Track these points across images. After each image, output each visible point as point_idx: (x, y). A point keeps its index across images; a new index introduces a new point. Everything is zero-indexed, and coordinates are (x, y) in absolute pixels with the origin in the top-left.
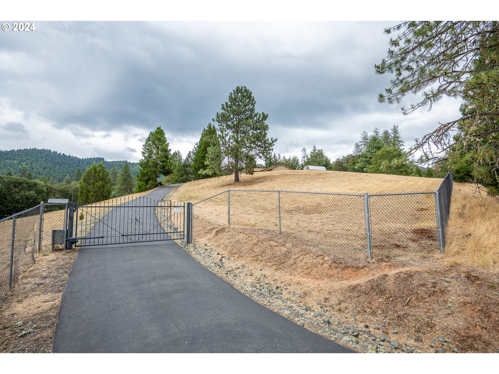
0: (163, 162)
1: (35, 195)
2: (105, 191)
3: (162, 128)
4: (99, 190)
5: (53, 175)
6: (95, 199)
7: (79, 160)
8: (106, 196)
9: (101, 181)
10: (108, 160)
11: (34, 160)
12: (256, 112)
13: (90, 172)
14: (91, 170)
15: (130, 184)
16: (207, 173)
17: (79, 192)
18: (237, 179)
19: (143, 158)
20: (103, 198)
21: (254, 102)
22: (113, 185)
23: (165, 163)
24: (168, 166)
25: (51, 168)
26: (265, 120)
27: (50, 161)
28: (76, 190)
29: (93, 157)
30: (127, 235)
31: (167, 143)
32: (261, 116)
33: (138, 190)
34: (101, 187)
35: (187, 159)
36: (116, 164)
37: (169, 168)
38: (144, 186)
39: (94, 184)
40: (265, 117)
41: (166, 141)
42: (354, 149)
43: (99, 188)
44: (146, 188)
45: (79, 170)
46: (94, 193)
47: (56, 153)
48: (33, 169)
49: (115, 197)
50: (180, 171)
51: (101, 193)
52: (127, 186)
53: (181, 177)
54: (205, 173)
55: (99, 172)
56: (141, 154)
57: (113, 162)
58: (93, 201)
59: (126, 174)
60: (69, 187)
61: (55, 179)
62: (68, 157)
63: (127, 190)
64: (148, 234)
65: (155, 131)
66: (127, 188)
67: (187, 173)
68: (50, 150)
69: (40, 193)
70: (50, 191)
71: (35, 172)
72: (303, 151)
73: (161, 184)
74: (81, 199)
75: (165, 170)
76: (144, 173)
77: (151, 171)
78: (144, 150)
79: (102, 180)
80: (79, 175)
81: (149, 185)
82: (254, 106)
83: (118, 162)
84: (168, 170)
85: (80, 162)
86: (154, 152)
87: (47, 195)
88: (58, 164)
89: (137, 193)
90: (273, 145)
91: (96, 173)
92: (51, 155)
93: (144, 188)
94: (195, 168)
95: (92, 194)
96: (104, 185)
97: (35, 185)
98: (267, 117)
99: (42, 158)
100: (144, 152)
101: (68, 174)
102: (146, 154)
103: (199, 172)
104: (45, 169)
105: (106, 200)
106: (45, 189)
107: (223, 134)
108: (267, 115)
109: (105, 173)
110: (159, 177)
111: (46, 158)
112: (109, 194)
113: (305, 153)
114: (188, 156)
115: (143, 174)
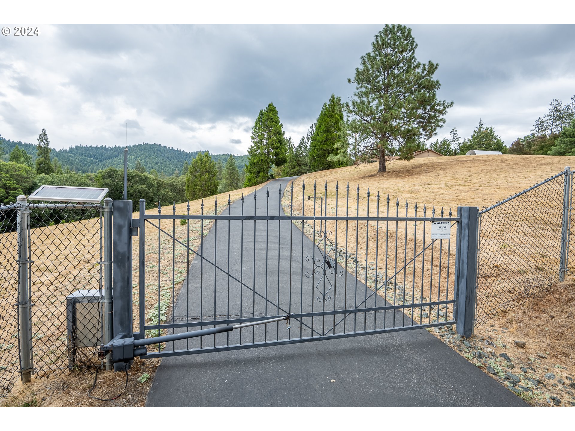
0: (277, 148)
1: (147, 189)
2: (213, 185)
3: (274, 105)
4: (206, 184)
5: (165, 169)
6: (202, 194)
7: (187, 154)
8: (213, 191)
9: (207, 174)
10: (213, 154)
11: (147, 155)
12: (417, 62)
13: (196, 162)
14: (197, 161)
15: (236, 178)
16: (341, 158)
17: (186, 186)
18: (383, 168)
19: (253, 145)
20: (211, 192)
21: (415, 45)
22: (219, 179)
23: (278, 150)
24: (282, 153)
25: (162, 163)
26: (433, 73)
27: (161, 156)
28: (183, 185)
29: (198, 151)
30: (302, 316)
31: (280, 123)
32: (427, 67)
33: (248, 184)
34: (208, 180)
35: (300, 146)
36: (221, 158)
37: (283, 156)
38: (255, 179)
39: (200, 177)
40: (432, 68)
41: (279, 122)
42: (534, 128)
43: (206, 181)
44: (257, 181)
45: (186, 164)
46: (201, 187)
47: (165, 147)
48: (147, 164)
49: (221, 192)
50: (292, 161)
51: (208, 187)
52: (232, 180)
53: (293, 169)
54: (337, 159)
55: (205, 163)
56: (251, 140)
57: (217, 155)
58: (200, 196)
59: (231, 168)
60: (177, 181)
61: (166, 174)
62: (176, 152)
63: (234, 185)
64: (359, 311)
65: (267, 108)
66: (233, 183)
67: (299, 164)
68: (160, 145)
69: (151, 187)
70: (161, 186)
71: (149, 167)
72: (453, 133)
73: (272, 177)
74: (188, 194)
75: (279, 158)
76: (254, 163)
77: (262, 160)
78: (254, 134)
79: (209, 173)
80: (186, 169)
81: (259, 178)
82: (413, 53)
83: (222, 155)
84: (282, 159)
85: (187, 156)
86: (265, 136)
87: (158, 189)
88: (168, 158)
89: (246, 187)
90: (444, 114)
91: (202, 164)
92: (162, 149)
93: (254, 181)
94: (313, 156)
95: (199, 189)
96: (210, 178)
97: (146, 178)
98: (436, 68)
99: (154, 153)
100: (254, 136)
101: (177, 169)
102: (255, 138)
103: (329, 159)
104: (157, 163)
105: (213, 195)
106: (156, 183)
107: (368, 99)
108: (437, 65)
109: (212, 164)
110: (270, 168)
111: (157, 153)
112: (217, 188)
113: (455, 135)
114: (301, 143)
115: (253, 165)
